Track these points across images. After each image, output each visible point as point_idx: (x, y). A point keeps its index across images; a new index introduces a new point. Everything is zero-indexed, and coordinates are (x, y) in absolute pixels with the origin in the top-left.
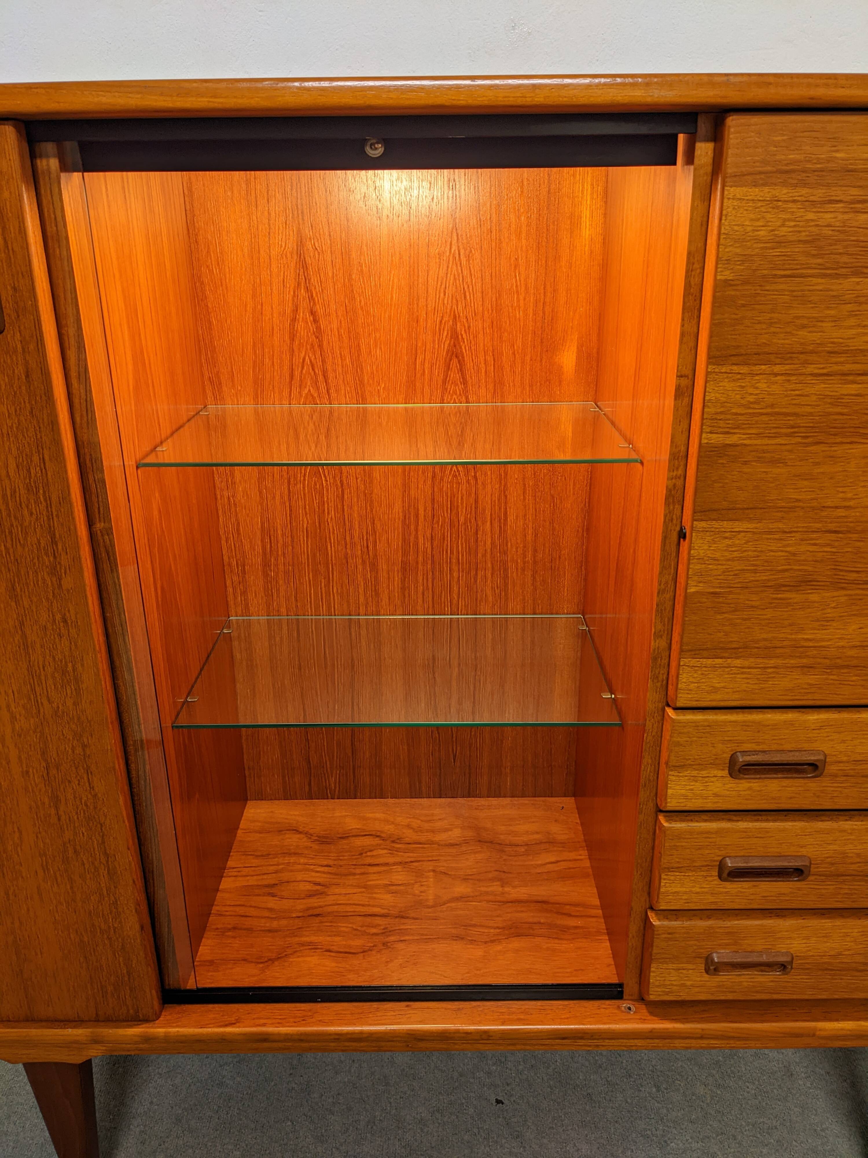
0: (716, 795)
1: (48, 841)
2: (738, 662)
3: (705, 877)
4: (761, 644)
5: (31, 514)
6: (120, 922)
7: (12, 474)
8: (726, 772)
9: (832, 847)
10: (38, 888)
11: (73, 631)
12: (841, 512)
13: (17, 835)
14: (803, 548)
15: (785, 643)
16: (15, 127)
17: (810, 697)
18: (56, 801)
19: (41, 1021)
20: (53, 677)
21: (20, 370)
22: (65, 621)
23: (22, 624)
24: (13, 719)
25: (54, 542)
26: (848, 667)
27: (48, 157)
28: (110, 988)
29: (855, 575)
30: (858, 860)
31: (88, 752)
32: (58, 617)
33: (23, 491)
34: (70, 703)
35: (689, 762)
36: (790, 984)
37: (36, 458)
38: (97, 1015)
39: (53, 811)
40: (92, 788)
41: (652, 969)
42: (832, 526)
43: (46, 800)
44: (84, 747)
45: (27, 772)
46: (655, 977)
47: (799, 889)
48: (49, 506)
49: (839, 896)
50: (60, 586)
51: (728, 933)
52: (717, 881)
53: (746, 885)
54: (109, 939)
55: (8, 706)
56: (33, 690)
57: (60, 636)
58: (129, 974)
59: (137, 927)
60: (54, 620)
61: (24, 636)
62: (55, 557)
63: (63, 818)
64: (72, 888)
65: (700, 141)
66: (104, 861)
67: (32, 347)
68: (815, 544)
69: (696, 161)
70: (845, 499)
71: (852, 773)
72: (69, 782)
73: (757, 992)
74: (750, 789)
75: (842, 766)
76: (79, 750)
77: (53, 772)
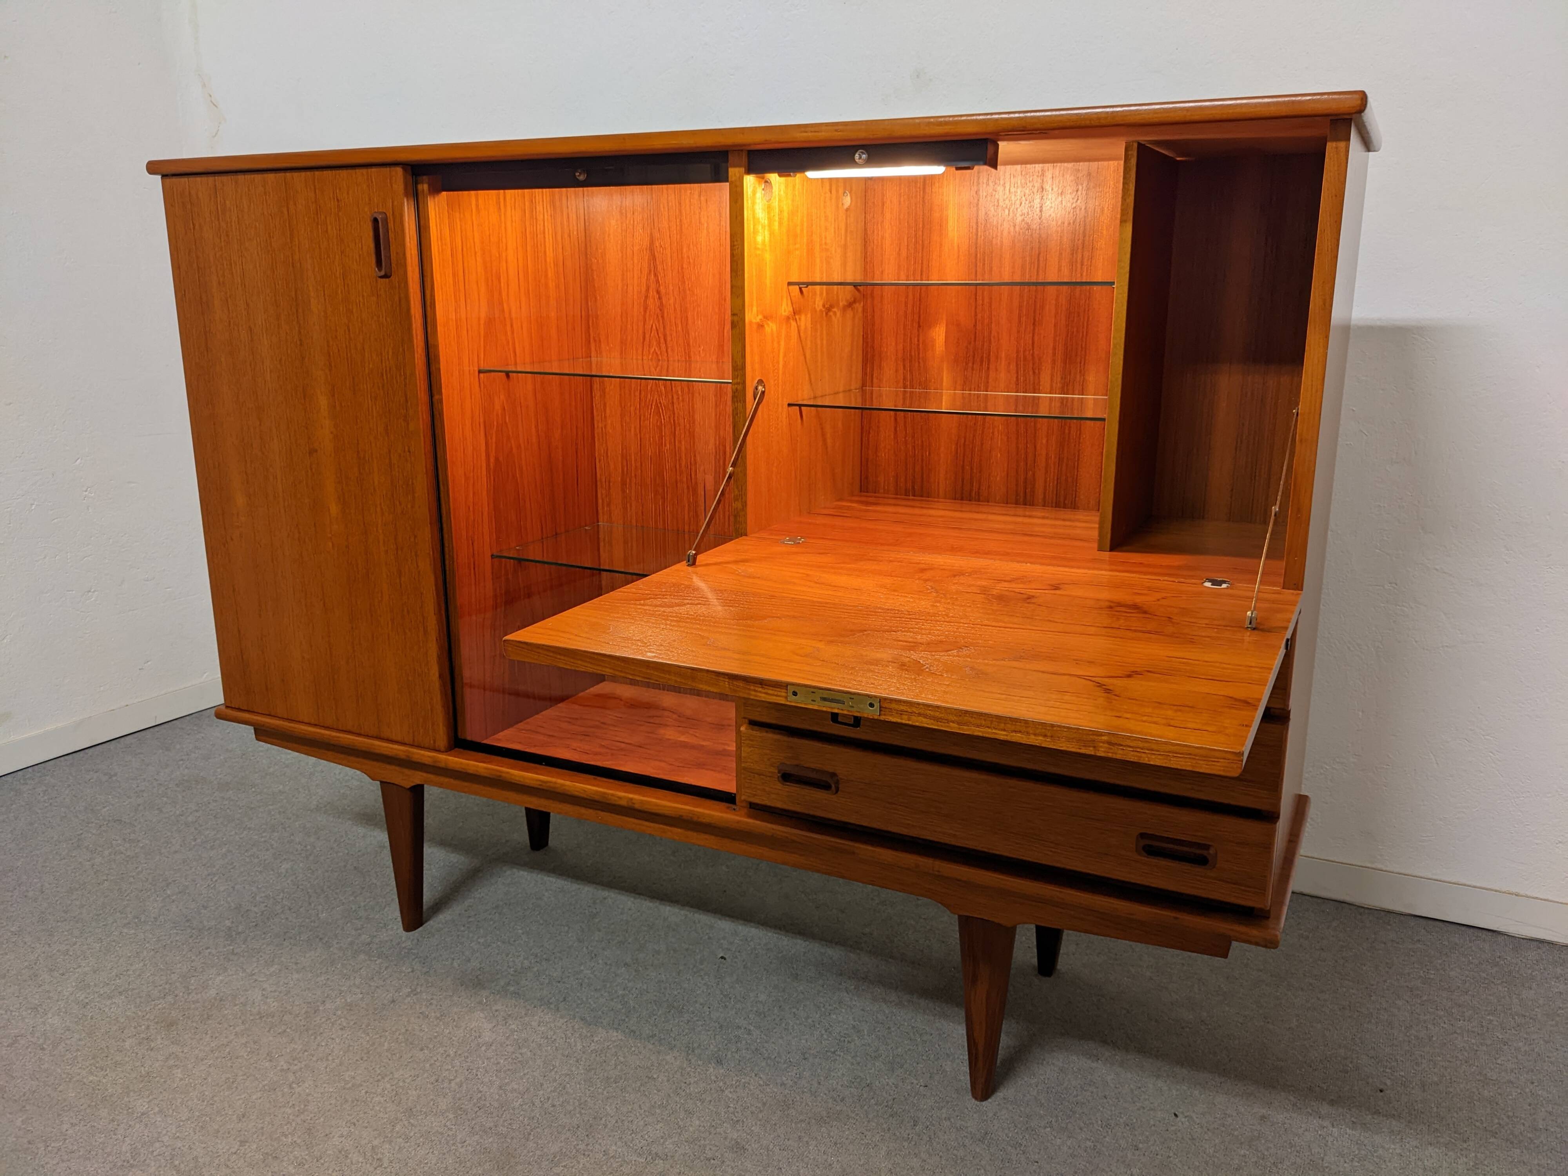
1: (395, 601)
7: (390, 357)
10: (388, 635)
11: (413, 458)
13: (380, 594)
16: (403, 168)
18: (400, 573)
19: (383, 739)
20: (403, 488)
21: (397, 298)
23: (390, 451)
24: (383, 513)
25: (407, 401)
27: (422, 183)
28: (421, 719)
32: (407, 449)
33: (394, 369)
34: (409, 506)
36: (840, 805)
37: (401, 349)
38: (412, 741)
39: (398, 581)
43: (395, 572)
44: (415, 537)
45: (387, 551)
51: (790, 747)
54: (422, 681)
55: (381, 504)
56: (393, 495)
58: (432, 710)
59: (437, 675)
60: (404, 451)
61: (390, 458)
63: (403, 586)
64: (405, 638)
65: (735, 166)
67: (403, 285)
69: (730, 179)
72: (407, 560)
73: (817, 808)
76: (412, 539)
77: (399, 552)
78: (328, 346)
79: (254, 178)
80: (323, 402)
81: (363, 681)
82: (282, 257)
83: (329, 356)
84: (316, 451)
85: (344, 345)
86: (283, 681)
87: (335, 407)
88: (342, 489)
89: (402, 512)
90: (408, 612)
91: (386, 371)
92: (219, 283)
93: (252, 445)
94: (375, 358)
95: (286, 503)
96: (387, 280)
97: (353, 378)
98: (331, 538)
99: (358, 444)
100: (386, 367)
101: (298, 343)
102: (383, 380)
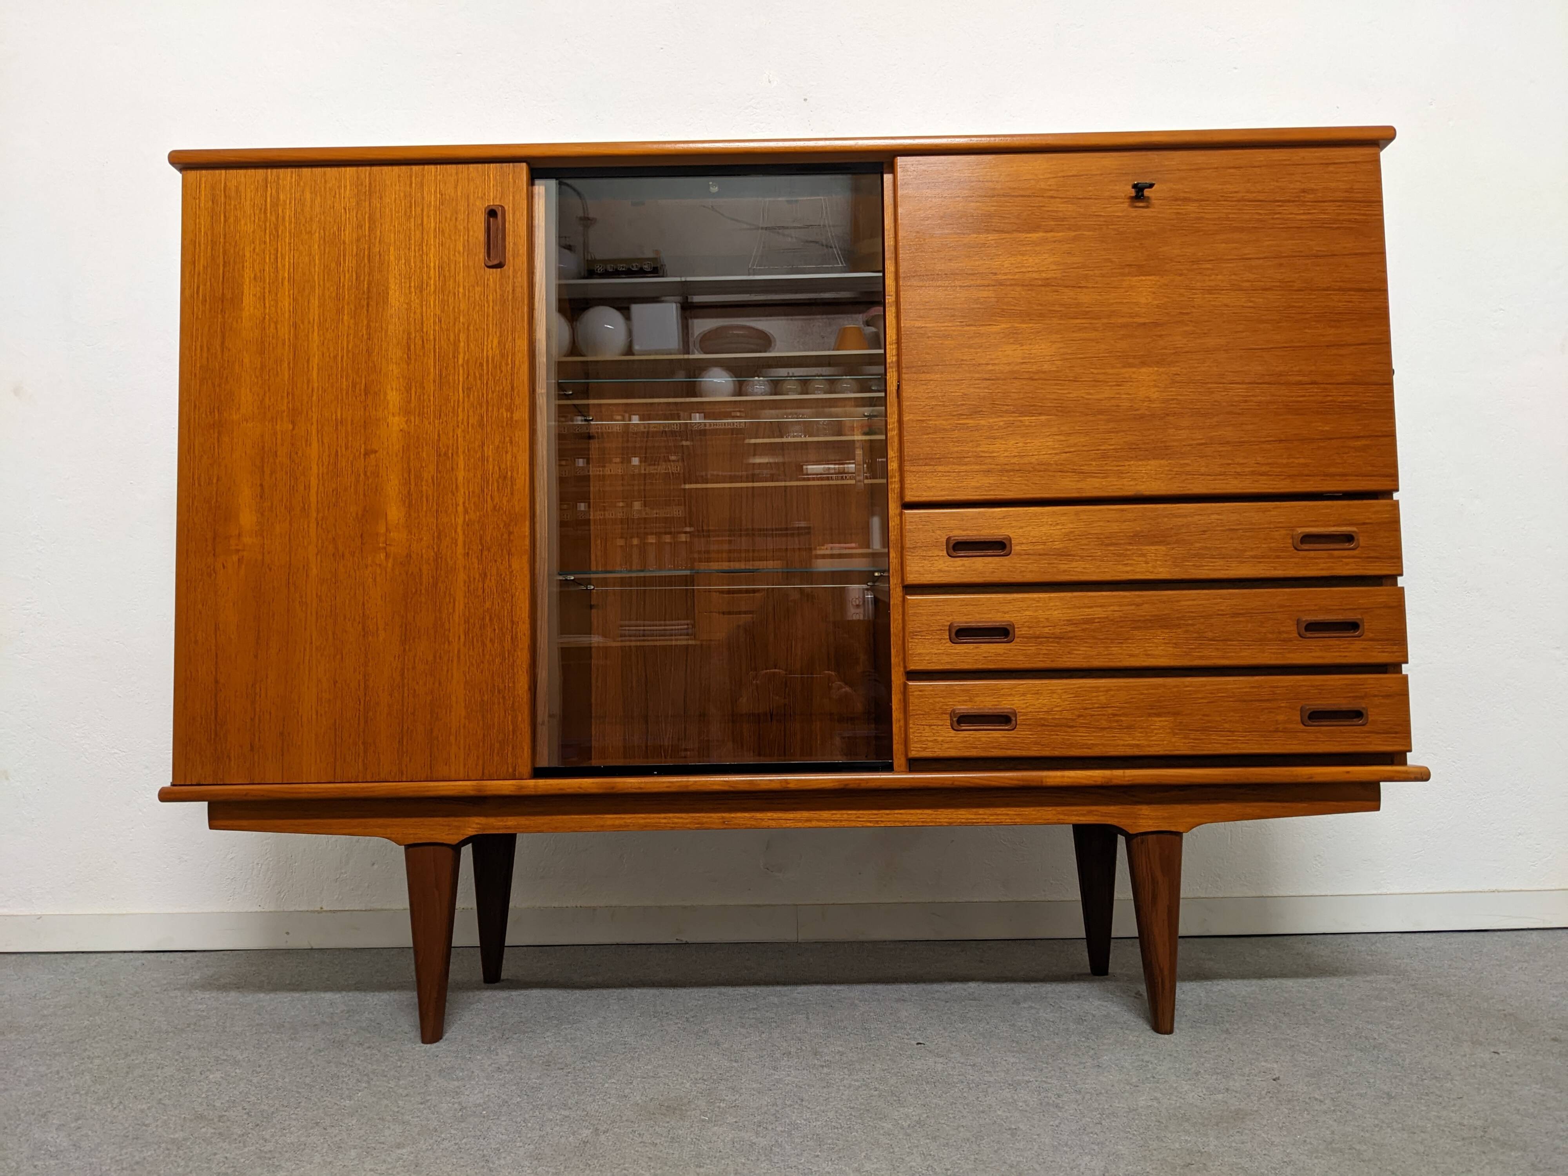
0: (940, 571)
1: (472, 610)
2: (940, 468)
3: (941, 639)
4: (955, 455)
5: (501, 372)
6: (514, 682)
8: (945, 552)
9: (1027, 613)
10: (459, 651)
11: (515, 450)
12: (990, 367)
13: (452, 605)
14: (972, 390)
15: (970, 454)
17: (992, 493)
18: (484, 576)
19: (440, 777)
20: (498, 482)
21: (510, 288)
22: (511, 443)
23: (483, 444)
24: (466, 512)
26: (1013, 470)
28: (497, 745)
29: (1006, 407)
30: (1048, 624)
31: (512, 538)
32: (507, 439)
34: (505, 500)
35: (919, 545)
36: (1018, 740)
37: (510, 338)
38: (483, 773)
39: (481, 585)
40: (510, 566)
41: (911, 726)
42: (987, 376)
43: (477, 576)
44: (510, 533)
45: (468, 553)
46: (914, 733)
47: (1010, 650)
48: (513, 368)
49: (1041, 656)
50: (512, 418)
51: (963, 690)
52: (949, 644)
53: (971, 646)
54: (504, 698)
55: (464, 503)
56: (483, 491)
57: (507, 452)
58: (514, 731)
62: (511, 399)
63: (486, 592)
64: (483, 651)
66: (509, 627)
68: (979, 388)
70: (991, 359)
71: (1031, 552)
72: (496, 561)
73: (994, 748)
74: (963, 565)
75: (1024, 547)
76: (506, 536)
77: (485, 553)
78: (409, 338)
79: (325, 173)
80: (393, 397)
81: (413, 714)
82: (355, 250)
83: (409, 349)
84: (376, 452)
85: (432, 337)
86: (282, 734)
87: (409, 402)
88: (409, 492)
89: (495, 507)
90: (491, 619)
91: (487, 361)
92: (255, 278)
93: (276, 452)
94: (473, 348)
95: (321, 515)
96: (499, 270)
97: (441, 371)
98: (385, 548)
99: (439, 440)
100: (487, 357)
101: (365, 337)
102: (483, 370)
